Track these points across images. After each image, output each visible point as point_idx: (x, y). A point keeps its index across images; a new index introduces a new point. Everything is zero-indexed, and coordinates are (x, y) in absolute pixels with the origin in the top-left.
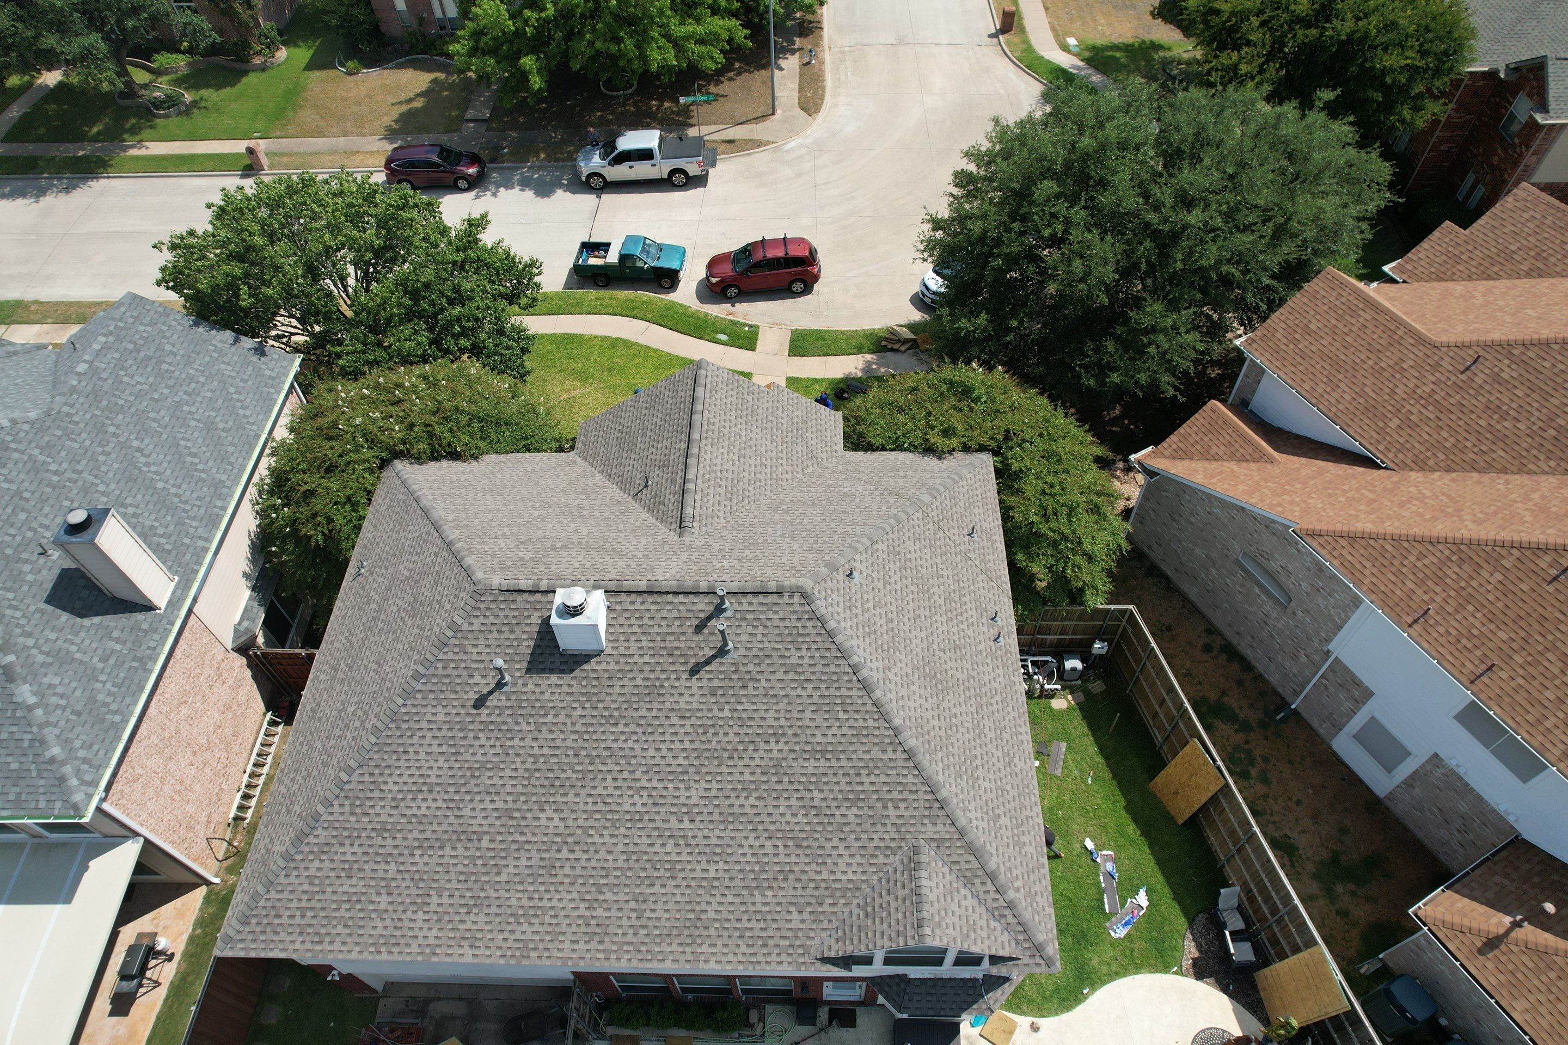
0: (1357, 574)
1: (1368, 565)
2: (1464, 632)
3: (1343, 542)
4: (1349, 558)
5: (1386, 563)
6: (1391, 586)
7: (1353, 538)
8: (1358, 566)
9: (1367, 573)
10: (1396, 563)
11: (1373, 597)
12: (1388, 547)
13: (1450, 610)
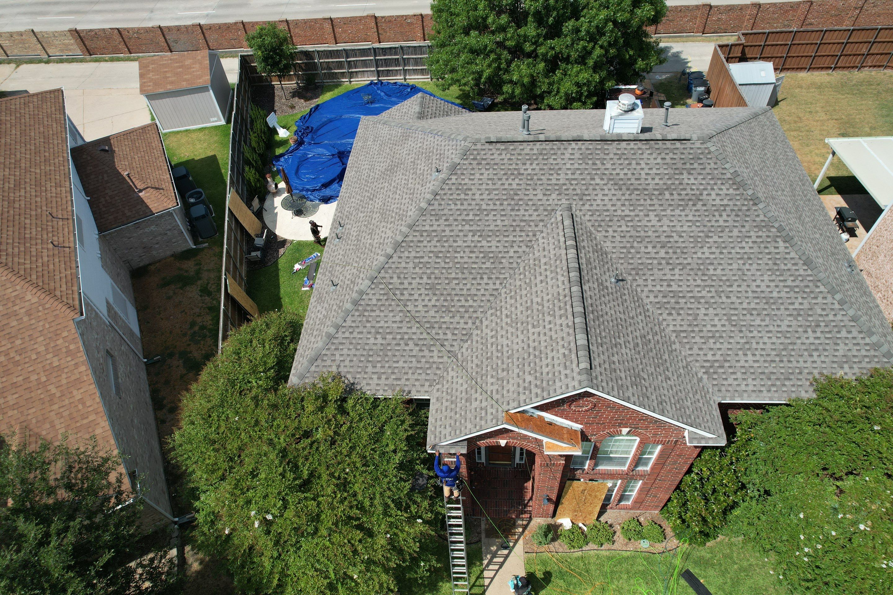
0: (69, 278)
1: (57, 277)
2: (45, 232)
3: (58, 293)
4: (64, 286)
5: (46, 272)
6: (57, 264)
7: (50, 292)
8: (64, 280)
9: (63, 275)
10: (40, 269)
11: (74, 266)
12: (34, 277)
13: (39, 241)
